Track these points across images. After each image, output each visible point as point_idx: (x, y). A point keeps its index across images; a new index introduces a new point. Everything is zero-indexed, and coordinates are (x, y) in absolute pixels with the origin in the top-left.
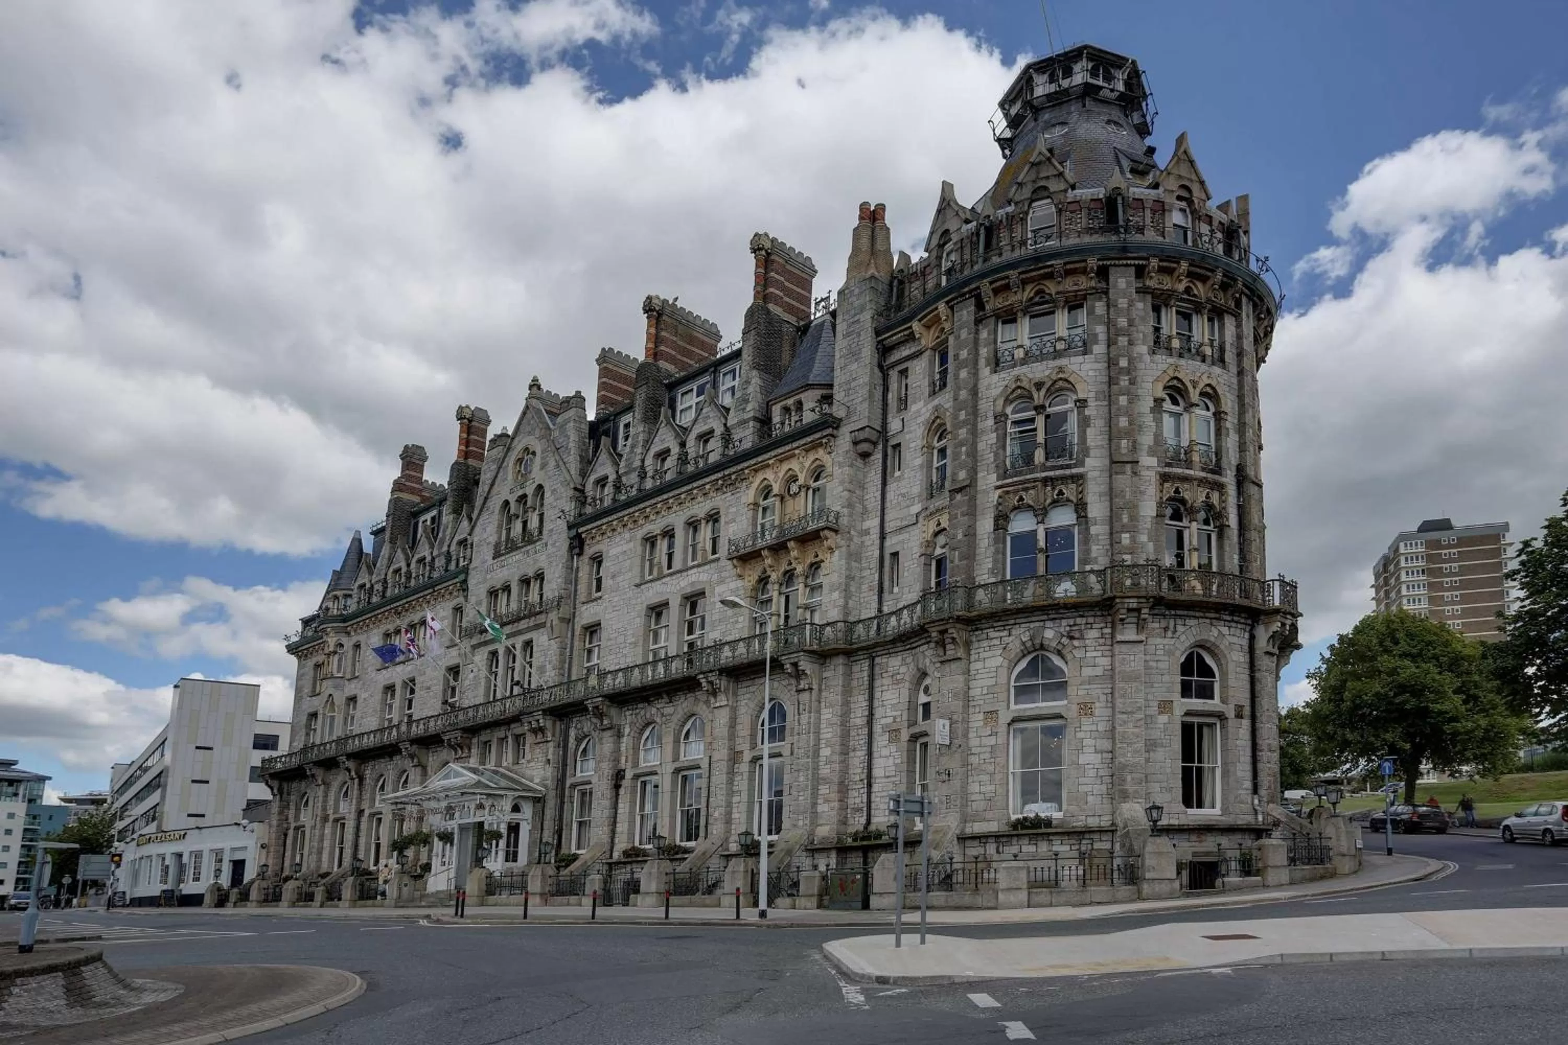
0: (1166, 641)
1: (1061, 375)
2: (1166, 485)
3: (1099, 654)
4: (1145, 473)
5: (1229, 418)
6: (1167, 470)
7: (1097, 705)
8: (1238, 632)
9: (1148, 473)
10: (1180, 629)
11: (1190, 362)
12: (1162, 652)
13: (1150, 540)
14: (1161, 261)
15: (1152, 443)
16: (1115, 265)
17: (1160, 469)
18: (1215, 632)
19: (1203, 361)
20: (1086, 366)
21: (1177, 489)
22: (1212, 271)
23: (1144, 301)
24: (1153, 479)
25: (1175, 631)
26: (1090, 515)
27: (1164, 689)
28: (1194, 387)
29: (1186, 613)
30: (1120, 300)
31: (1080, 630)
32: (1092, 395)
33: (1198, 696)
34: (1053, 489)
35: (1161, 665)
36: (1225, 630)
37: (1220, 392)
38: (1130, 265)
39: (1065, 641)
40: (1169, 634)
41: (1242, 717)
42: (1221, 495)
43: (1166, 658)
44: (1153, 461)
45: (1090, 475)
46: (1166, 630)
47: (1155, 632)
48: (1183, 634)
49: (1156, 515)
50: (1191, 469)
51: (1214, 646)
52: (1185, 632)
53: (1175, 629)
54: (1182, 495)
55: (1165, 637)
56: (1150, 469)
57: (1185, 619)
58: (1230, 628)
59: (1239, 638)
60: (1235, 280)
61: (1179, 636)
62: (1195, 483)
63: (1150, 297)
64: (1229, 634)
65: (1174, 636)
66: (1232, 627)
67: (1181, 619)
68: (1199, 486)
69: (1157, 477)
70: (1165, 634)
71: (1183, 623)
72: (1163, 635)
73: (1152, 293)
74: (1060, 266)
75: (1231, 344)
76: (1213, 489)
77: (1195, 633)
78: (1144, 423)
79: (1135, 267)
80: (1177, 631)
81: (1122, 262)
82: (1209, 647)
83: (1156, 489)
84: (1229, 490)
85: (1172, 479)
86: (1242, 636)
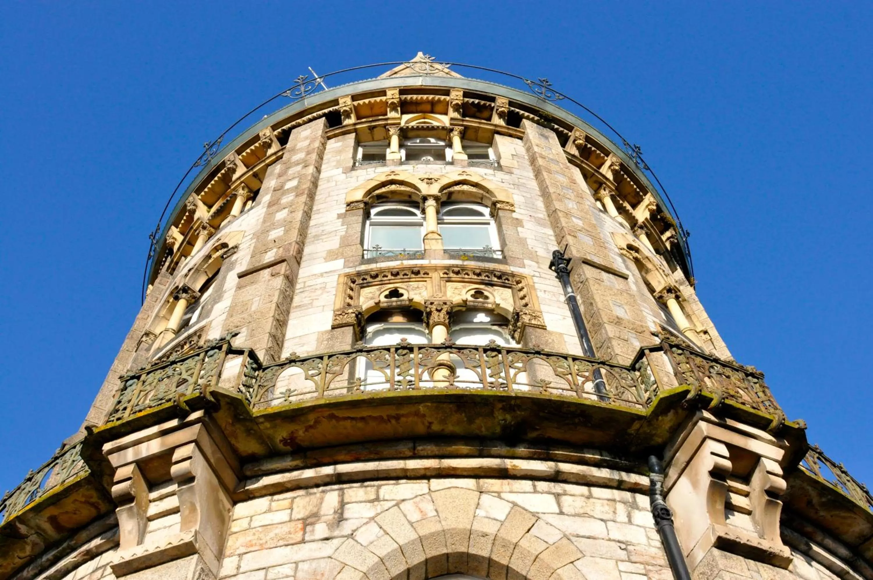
0: (308, 550)
1: (216, 245)
2: (368, 290)
4: (316, 282)
5: (517, 210)
6: (364, 268)
8: (599, 509)
9: (320, 280)
10: (359, 512)
14: (354, 98)
15: (335, 247)
16: (298, 125)
17: (348, 270)
18: (496, 509)
19: (451, 164)
20: (249, 219)
21: (394, 291)
22: (447, 94)
24: (333, 285)
25: (340, 519)
28: (429, 184)
30: (300, 144)
32: (248, 238)
36: (539, 503)
37: (490, 186)
38: (319, 117)
40: (320, 530)
42: (516, 292)
44: (335, 264)
46: (310, 520)
47: (272, 535)
48: (367, 523)
49: (330, 328)
50: (422, 259)
51: (516, 545)
52: (372, 519)
53: (342, 514)
54: (405, 297)
55: (303, 541)
56: (325, 275)
57: (379, 487)
58: (557, 496)
59: (610, 524)
60: (493, 99)
61: (354, 531)
62: (436, 276)
63: (353, 135)
64: (557, 511)
65: (336, 533)
66: (565, 494)
67: (361, 487)
68: (449, 280)
69: (343, 280)
70: (305, 533)
71: (373, 497)
72: (298, 537)
73: (356, 131)
74: (232, 157)
75: (513, 155)
76: (491, 284)
77: (415, 517)
78: (323, 231)
79: (326, 118)
80: (346, 519)
81: (305, 119)
82: (495, 557)
83: (336, 295)
84: (534, 283)
85: (379, 279)
86: (618, 520)
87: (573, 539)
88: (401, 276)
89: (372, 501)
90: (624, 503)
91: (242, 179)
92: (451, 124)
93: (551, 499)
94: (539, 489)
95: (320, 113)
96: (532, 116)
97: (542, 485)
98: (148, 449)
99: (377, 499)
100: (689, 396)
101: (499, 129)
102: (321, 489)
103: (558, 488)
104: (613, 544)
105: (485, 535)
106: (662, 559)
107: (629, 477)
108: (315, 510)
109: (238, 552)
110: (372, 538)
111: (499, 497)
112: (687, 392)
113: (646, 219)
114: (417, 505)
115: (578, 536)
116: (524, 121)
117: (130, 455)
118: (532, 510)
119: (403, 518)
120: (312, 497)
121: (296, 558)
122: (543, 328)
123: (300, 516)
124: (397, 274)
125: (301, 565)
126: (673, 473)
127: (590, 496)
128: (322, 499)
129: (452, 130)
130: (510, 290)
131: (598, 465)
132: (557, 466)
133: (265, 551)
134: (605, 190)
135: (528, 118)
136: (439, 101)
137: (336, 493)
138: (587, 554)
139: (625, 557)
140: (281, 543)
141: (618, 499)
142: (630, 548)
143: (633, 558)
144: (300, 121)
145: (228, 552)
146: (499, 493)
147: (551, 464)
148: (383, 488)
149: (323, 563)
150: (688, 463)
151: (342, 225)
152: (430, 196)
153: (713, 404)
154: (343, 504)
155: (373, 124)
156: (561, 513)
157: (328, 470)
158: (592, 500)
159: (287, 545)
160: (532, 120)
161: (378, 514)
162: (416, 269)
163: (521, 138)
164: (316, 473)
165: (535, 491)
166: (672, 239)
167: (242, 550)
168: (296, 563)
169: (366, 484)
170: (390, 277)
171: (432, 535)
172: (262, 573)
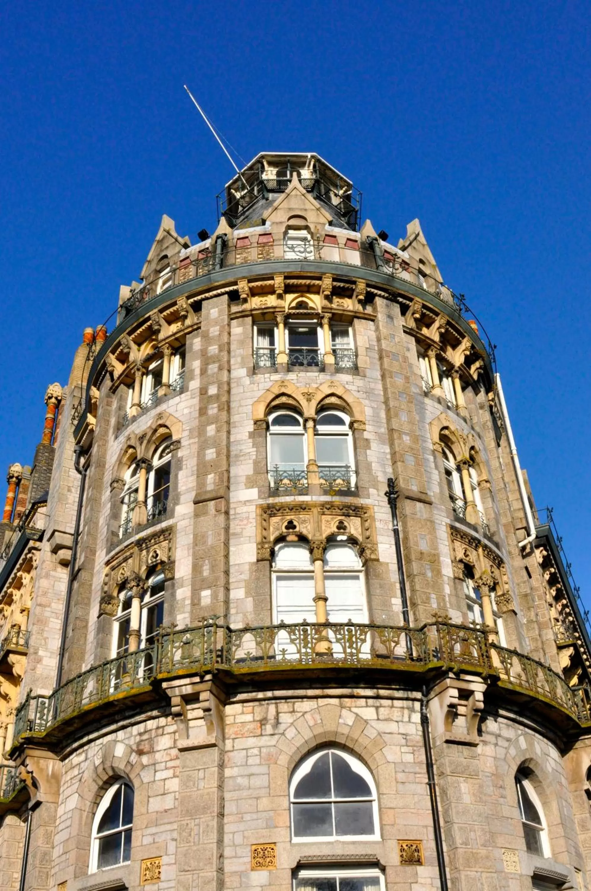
0: (265, 741)
1: (160, 422)
2: (274, 520)
3: (170, 773)
4: (242, 510)
5: (367, 427)
6: (271, 501)
7: (165, 860)
8: (396, 714)
9: (245, 509)
10: (286, 719)
11: (302, 374)
12: (257, 760)
13: (248, 594)
14: (250, 281)
15: (251, 472)
16: (207, 299)
17: (261, 502)
18: (348, 718)
19: (323, 370)
20: (182, 405)
21: (291, 522)
22: (320, 279)
23: (243, 325)
24: (253, 515)
25: (277, 723)
26: (177, 576)
27: (261, 823)
28: (309, 400)
29: (290, 693)
30: (212, 330)
31: (150, 739)
32: (186, 433)
33: (342, 830)
34: (148, 552)
35: (257, 782)
36: (368, 713)
37: (350, 400)
38: (223, 294)
39: (134, 758)
40: (269, 729)
41: (419, 862)
42: (363, 521)
43: (264, 769)
44: (253, 494)
45: (181, 525)
46: (263, 722)
47: (246, 729)
48: (290, 726)
49: (255, 560)
50: (307, 494)
51: (357, 741)
52: (292, 724)
53: (278, 719)
54: (297, 529)
55: (261, 735)
56: (247, 504)
57: (294, 703)
58: (377, 708)
59: (400, 723)
60: (354, 283)
61: (285, 731)
62: (315, 511)
63: (250, 318)
64: (376, 718)
65: (276, 732)
66: (381, 706)
67: (286, 702)
68: (323, 514)
69: (259, 511)
70: (262, 730)
71: (291, 710)
72: (259, 732)
73: (252, 315)
74: (157, 317)
75: (367, 348)
76: (348, 516)
77: (311, 723)
78: (241, 450)
79: (229, 296)
80: (280, 723)
81: (211, 294)
82: (347, 744)
83: (256, 526)
84: (374, 512)
85: (281, 511)
86: (404, 720)
87: (382, 735)
88: (294, 510)
89: (291, 712)
90: (408, 708)
91: (167, 341)
92: (323, 312)
93: (373, 710)
94: (369, 704)
95: (223, 290)
96: (383, 293)
97: (370, 701)
98: (186, 690)
99: (294, 711)
100: (443, 669)
101: (358, 315)
102: (266, 702)
103: (378, 702)
104: (400, 736)
105: (343, 734)
106: (422, 743)
107: (412, 694)
108: (265, 716)
109: (232, 737)
110: (293, 735)
111: (350, 711)
112: (442, 667)
113: (461, 365)
114: (312, 715)
115: (385, 733)
116: (377, 298)
117: (177, 691)
118: (365, 718)
119: (305, 723)
120: (263, 707)
121: (260, 744)
122: (378, 560)
123: (258, 719)
124: (292, 509)
125: (262, 749)
126: (432, 694)
127: (392, 707)
128: (268, 709)
129: (323, 317)
130: (359, 519)
131: (397, 690)
132: (378, 692)
133: (244, 739)
134: (432, 351)
135: (380, 296)
136: (314, 285)
137: (274, 706)
138: (388, 743)
139: (404, 743)
140: (251, 735)
141: (405, 706)
142: (408, 737)
143: (409, 744)
144: (207, 295)
145: (227, 736)
146: (350, 708)
147: (375, 690)
148: (297, 704)
149: (272, 749)
150: (440, 693)
151: (253, 447)
152: (310, 418)
153: (455, 670)
154: (278, 713)
155: (265, 311)
156: (378, 719)
157: (269, 694)
158: (394, 709)
159: (254, 736)
160: (383, 297)
161: (295, 721)
162: (304, 506)
163: (373, 320)
164: (264, 695)
165: (367, 706)
166: (479, 370)
167: (233, 736)
168: (260, 748)
169: (288, 700)
170: (287, 510)
171: (320, 734)
172: (245, 751)
